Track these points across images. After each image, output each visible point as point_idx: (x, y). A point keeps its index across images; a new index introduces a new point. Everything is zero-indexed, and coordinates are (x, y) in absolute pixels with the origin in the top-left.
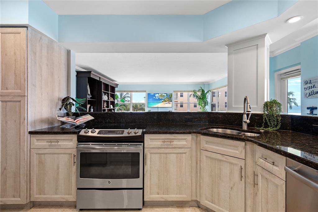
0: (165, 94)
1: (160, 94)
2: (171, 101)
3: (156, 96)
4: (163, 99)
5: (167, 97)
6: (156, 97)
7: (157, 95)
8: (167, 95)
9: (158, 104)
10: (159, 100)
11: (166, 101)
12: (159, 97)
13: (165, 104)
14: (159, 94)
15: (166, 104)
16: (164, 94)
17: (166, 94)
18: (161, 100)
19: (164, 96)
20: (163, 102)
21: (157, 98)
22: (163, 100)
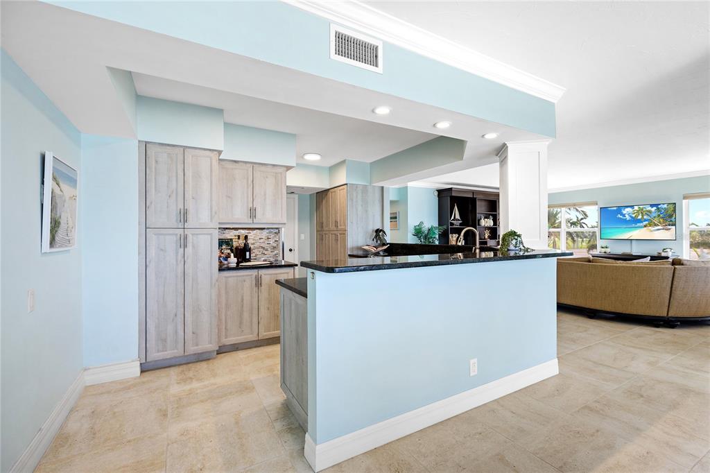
0: (652, 206)
1: (636, 208)
2: (675, 225)
3: (624, 212)
4: (645, 220)
5: (659, 216)
6: (624, 215)
7: (629, 210)
8: (658, 209)
9: (629, 231)
10: (634, 221)
11: (656, 225)
12: (634, 216)
13: (651, 231)
14: (632, 207)
15: (657, 232)
16: (649, 208)
17: (655, 208)
18: (640, 221)
19: (650, 212)
20: (645, 226)
21: (628, 217)
22: (645, 223)
